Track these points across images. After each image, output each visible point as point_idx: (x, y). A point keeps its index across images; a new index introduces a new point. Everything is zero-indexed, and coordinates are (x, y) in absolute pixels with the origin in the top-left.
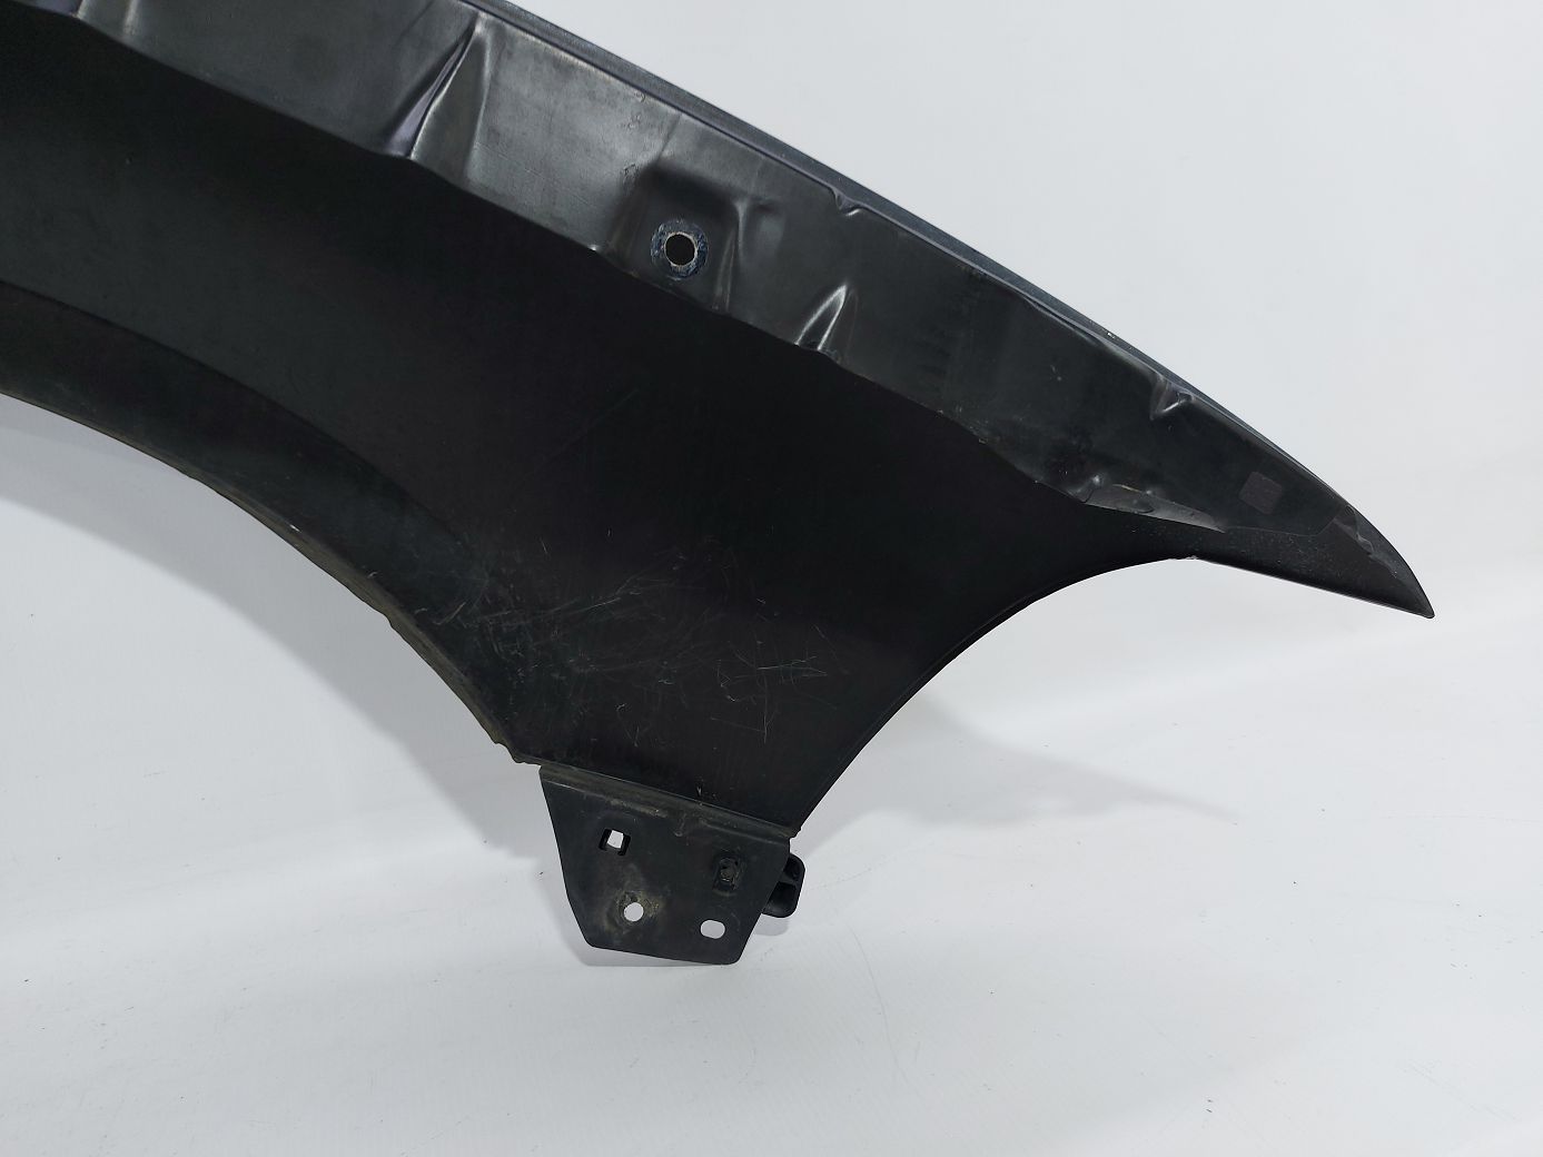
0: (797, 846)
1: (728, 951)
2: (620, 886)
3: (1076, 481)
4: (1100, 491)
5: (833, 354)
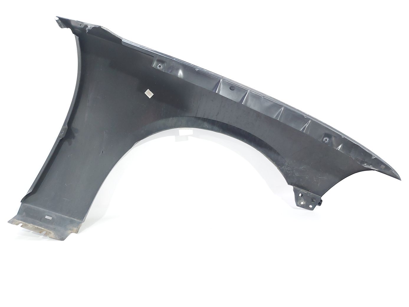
0: (322, 198)
1: (312, 209)
2: (301, 200)
3: (363, 164)
4: (365, 166)
5: (340, 151)
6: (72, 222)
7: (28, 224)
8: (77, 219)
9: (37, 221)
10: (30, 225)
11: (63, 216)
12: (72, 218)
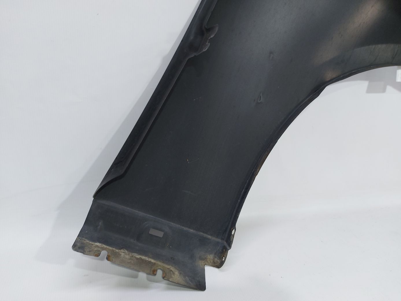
6: (203, 242)
7: (117, 251)
8: (211, 235)
9: (132, 240)
10: (124, 254)
11: (185, 229)
12: (202, 233)
